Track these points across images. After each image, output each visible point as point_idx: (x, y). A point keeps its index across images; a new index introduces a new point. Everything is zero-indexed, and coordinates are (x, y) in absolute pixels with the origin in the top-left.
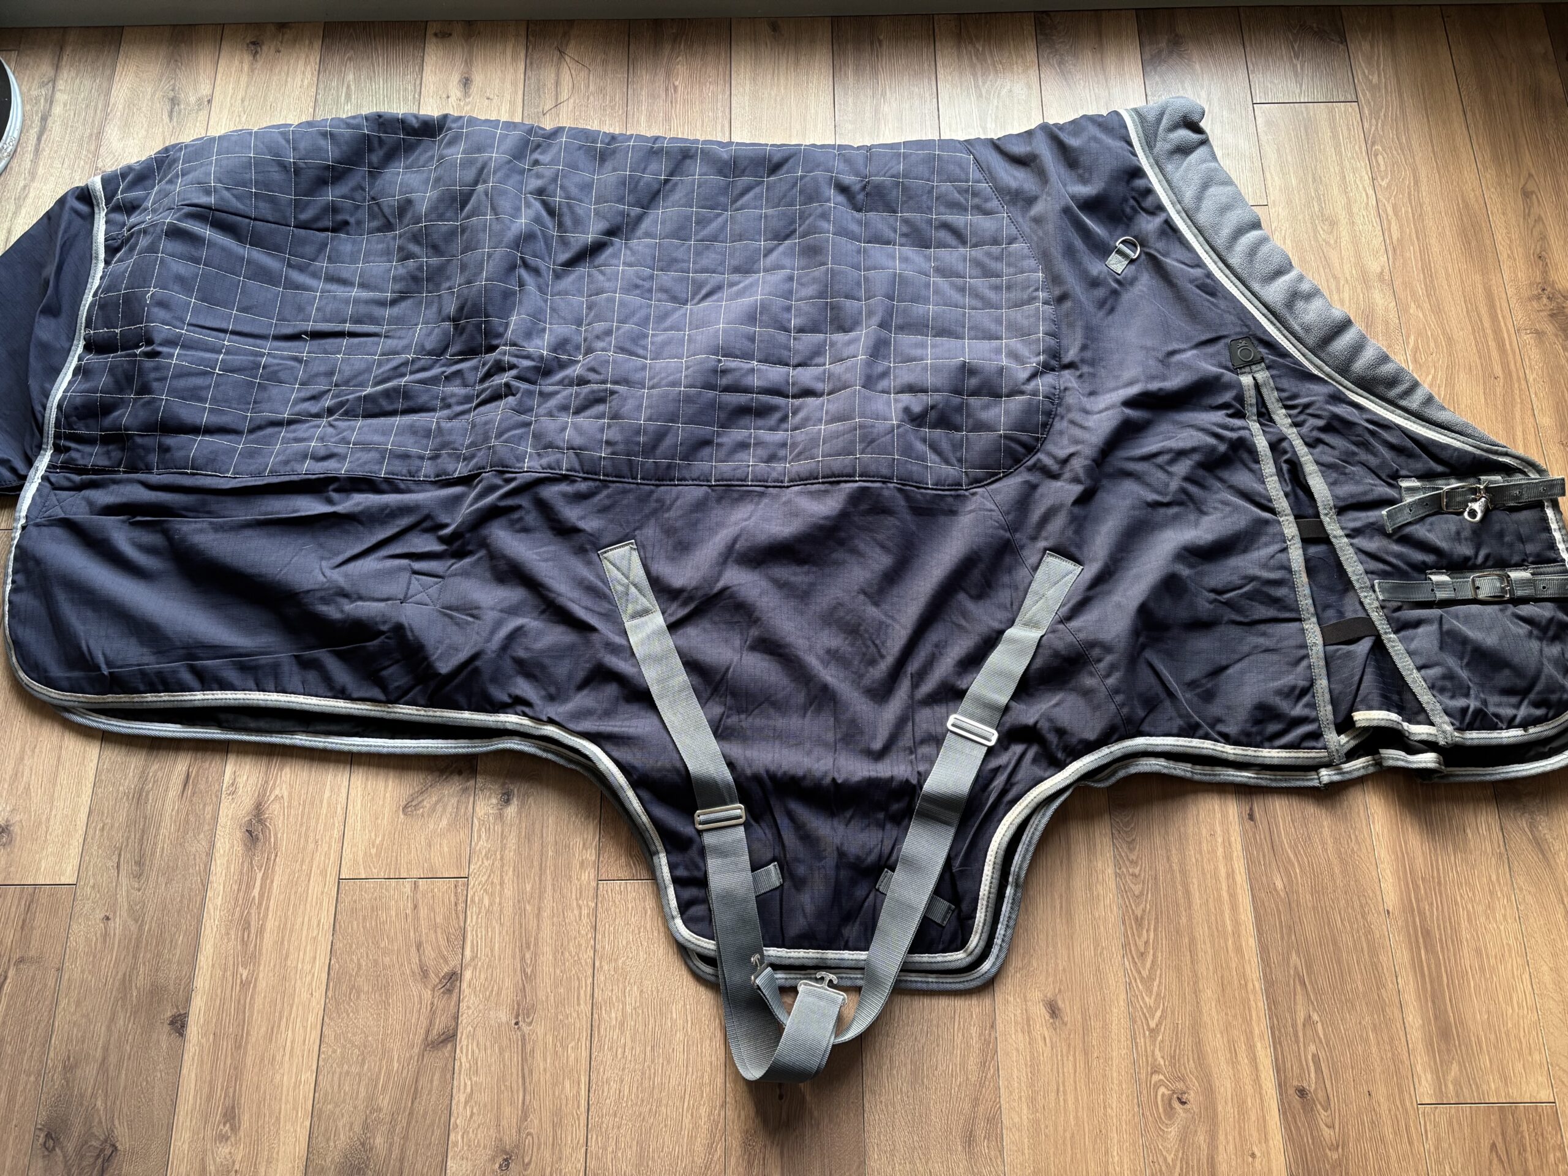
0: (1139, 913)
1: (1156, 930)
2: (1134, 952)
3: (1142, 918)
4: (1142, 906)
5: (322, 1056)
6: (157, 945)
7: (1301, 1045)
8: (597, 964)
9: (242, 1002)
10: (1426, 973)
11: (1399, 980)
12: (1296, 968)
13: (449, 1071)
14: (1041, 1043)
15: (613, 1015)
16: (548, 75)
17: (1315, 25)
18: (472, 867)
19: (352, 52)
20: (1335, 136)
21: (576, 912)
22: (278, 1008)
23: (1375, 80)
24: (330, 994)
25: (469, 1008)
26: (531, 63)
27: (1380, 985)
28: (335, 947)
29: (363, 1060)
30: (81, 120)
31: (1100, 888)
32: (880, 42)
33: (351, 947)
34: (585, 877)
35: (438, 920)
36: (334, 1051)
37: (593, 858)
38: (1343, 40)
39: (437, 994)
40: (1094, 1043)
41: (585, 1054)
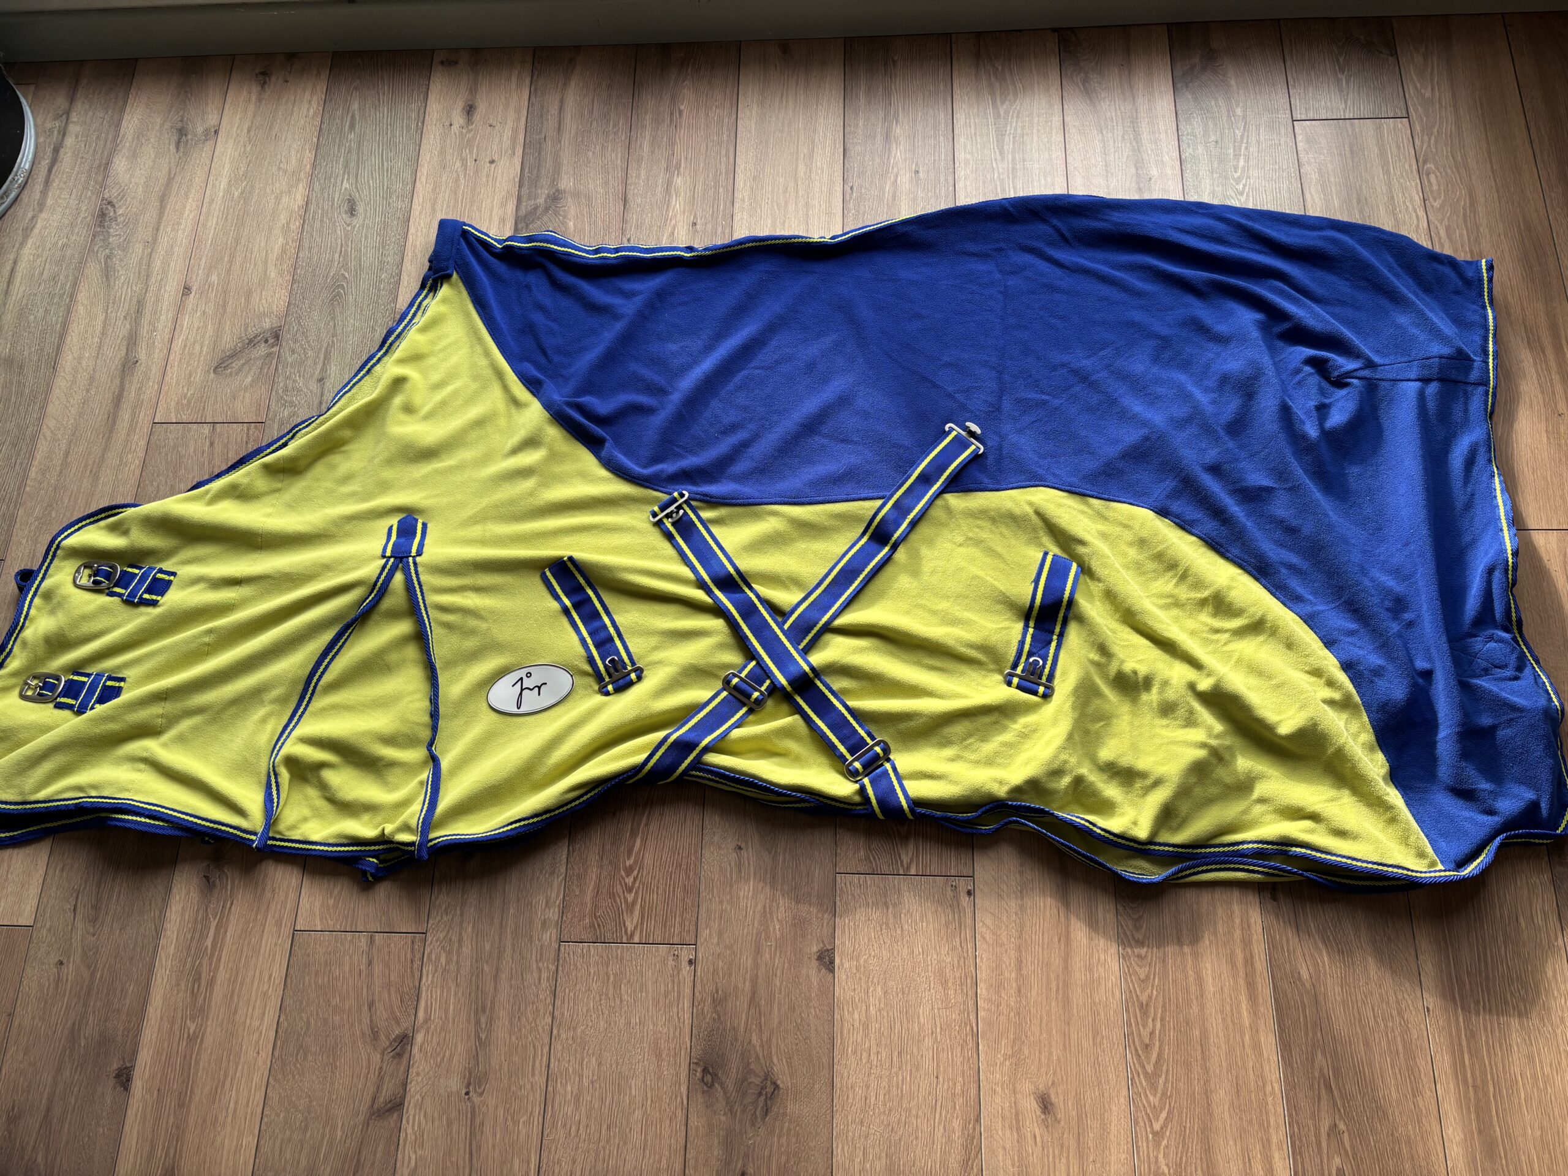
0: (1144, 998)
1: (1162, 1019)
2: (1137, 1043)
3: (1147, 1005)
4: (1149, 991)
5: (265, 1119)
6: (108, 994)
7: (1325, 1157)
8: (555, 1032)
9: (188, 1057)
10: (1470, 1080)
11: (1438, 1086)
12: (1321, 1070)
13: (394, 1143)
14: (1030, 1141)
15: (569, 1088)
16: (552, 102)
17: (1362, 37)
18: (431, 922)
19: (358, 81)
20: (1382, 154)
21: (536, 975)
22: (223, 1065)
23: (1428, 94)
24: (276, 1054)
25: (418, 1074)
26: (536, 90)
27: (1416, 1092)
28: (286, 1003)
29: (306, 1126)
30: (91, 151)
31: (1101, 970)
32: (894, 62)
33: (301, 1003)
34: (546, 936)
35: (392, 978)
36: (278, 1115)
37: (556, 917)
38: (1394, 53)
39: (386, 1058)
40: (1090, 1144)
41: (536, 1130)
